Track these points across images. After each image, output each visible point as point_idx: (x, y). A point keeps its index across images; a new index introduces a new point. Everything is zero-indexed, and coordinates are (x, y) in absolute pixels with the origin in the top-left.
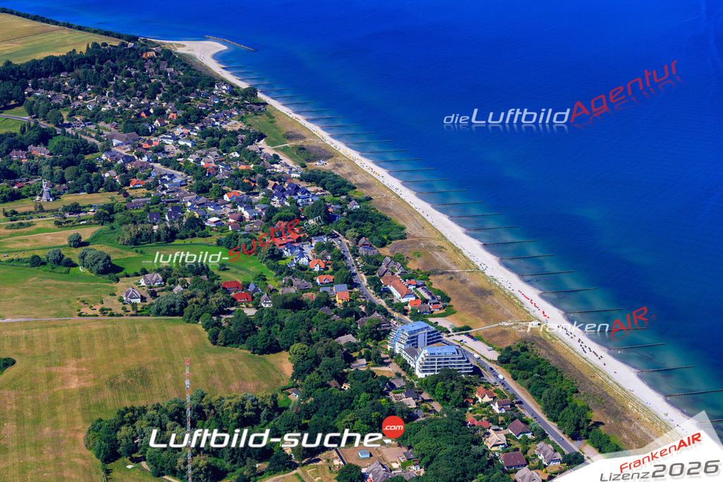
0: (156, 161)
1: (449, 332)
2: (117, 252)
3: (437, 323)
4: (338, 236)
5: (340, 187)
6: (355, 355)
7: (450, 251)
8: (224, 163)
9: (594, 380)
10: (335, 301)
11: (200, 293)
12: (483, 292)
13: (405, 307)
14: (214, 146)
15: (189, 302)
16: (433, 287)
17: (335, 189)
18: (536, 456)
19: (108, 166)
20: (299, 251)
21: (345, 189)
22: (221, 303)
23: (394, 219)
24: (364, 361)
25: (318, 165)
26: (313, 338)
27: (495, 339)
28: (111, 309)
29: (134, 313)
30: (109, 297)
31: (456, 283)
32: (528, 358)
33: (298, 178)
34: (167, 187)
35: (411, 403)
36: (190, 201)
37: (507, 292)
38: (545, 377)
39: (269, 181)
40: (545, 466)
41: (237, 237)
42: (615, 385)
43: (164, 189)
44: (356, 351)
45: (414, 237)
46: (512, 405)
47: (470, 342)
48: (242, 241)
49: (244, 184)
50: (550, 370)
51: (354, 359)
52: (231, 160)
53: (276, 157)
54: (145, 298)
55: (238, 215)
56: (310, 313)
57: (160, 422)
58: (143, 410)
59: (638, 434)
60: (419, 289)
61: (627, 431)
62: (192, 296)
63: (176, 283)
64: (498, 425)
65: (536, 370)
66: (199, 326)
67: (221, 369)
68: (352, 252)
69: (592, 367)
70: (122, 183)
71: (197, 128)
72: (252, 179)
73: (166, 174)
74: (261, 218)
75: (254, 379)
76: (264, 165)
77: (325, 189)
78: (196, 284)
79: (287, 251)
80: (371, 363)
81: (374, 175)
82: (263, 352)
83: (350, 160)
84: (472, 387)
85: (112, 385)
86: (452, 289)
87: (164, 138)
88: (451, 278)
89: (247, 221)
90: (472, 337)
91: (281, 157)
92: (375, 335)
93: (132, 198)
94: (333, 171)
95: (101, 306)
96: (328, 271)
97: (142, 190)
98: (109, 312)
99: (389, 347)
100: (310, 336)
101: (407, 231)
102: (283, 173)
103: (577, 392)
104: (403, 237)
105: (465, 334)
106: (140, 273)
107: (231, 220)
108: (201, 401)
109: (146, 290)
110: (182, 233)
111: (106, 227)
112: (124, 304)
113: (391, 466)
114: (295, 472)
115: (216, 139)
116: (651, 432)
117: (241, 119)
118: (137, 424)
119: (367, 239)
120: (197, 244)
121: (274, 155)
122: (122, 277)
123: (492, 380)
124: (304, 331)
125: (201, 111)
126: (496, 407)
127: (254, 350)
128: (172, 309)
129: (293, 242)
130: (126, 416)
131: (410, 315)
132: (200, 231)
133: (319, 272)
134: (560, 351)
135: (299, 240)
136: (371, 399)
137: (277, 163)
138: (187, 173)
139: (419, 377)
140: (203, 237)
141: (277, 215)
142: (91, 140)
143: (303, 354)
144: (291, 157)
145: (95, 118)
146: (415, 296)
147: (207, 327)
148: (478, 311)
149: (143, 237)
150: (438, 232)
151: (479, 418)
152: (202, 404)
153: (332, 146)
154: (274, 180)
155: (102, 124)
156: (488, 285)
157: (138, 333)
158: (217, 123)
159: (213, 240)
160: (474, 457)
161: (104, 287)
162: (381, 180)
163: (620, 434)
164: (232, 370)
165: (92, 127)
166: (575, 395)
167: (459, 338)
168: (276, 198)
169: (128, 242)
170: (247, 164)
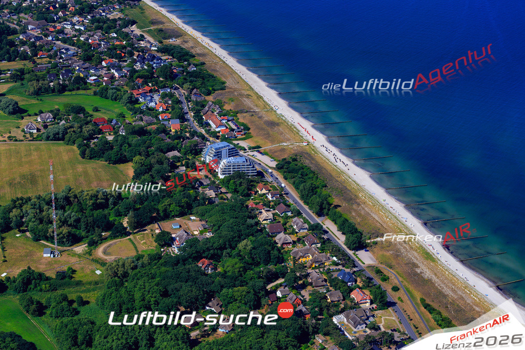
0: (58, 40)
1: (246, 150)
2: (24, 100)
3: (238, 144)
4: (179, 88)
5: (183, 55)
6: (178, 164)
7: (255, 97)
8: (105, 40)
9: (339, 179)
10: (171, 131)
11: (76, 125)
12: (272, 124)
13: (218, 134)
14: (99, 29)
15: (68, 131)
16: (239, 121)
17: (180, 57)
18: (292, 226)
19: (23, 43)
20: (150, 98)
21: (188, 57)
22: (90, 132)
23: (219, 77)
24: (184, 168)
25: (171, 41)
26: (150, 153)
27: (276, 154)
28: (16, 137)
29: (31, 139)
30: (15, 129)
31: (255, 118)
32: (297, 165)
33: (156, 50)
34: (64, 57)
35: (211, 194)
36: (78, 66)
37: (289, 123)
38: (306, 177)
39: (135, 52)
40: (297, 233)
41: (107, 89)
42: (353, 182)
43: (61, 58)
44: (179, 161)
45: (231, 88)
46: (281, 195)
47: (259, 156)
48: (110, 91)
49: (116, 54)
50: (310, 173)
51: (177, 167)
52: (110, 39)
53: (142, 36)
54: (40, 130)
55: (111, 75)
56: (151, 137)
57: (40, 206)
58: (29, 199)
59: (363, 213)
60: (230, 123)
61: (355, 211)
62: (71, 127)
63: (62, 119)
64: (269, 207)
65: (300, 173)
66: (75, 147)
67: (86, 173)
68: (186, 98)
69: (339, 171)
70: (32, 54)
71: (89, 17)
72: (124, 51)
73: (63, 48)
74: (126, 77)
75: (107, 180)
76: (132, 42)
77: (173, 57)
78: (75, 119)
79: (141, 98)
80: (189, 169)
81: (210, 48)
82: (115, 163)
83: (194, 38)
84: (255, 184)
85: (11, 184)
86: (252, 122)
87: (65, 24)
88: (252, 115)
89: (117, 79)
90: (261, 153)
91: (146, 36)
92: (194, 151)
93: (38, 64)
94: (181, 45)
95: (10, 135)
96: (169, 111)
97: (46, 59)
98: (14, 138)
99: (202, 159)
100: (148, 152)
101: (226, 85)
102: (146, 47)
103: (326, 186)
104: (223, 89)
105: (257, 151)
106: (38, 114)
107: (105, 79)
108: (69, 193)
109: (41, 125)
110: (70, 87)
111: (18, 84)
112: (25, 133)
113: (193, 233)
114: (129, 237)
115: (101, 24)
116: (372, 211)
117: (121, 11)
118: (24, 208)
119: (198, 90)
120: (80, 94)
121: (141, 35)
122: (26, 116)
123: (270, 179)
124: (144, 148)
125: (93, 5)
126: (269, 197)
127: (109, 161)
128: (57, 136)
129: (147, 92)
130: (17, 203)
131: (221, 139)
132: (83, 86)
133: (162, 112)
134: (320, 161)
135: (151, 91)
136: (184, 191)
137: (143, 41)
138: (79, 47)
139: (220, 178)
140: (85, 90)
141: (137, 74)
142: (12, 26)
143: (141, 163)
144: (153, 36)
145: (17, 11)
146: (226, 126)
147: (79, 147)
148: (268, 136)
149: (43, 90)
150: (248, 85)
151: (257, 204)
152: (69, 195)
153: (183, 29)
154: (138, 51)
155: (22, 15)
156: (277, 119)
157: (32, 152)
158: (103, 14)
159: (91, 92)
160: (248, 226)
161: (13, 123)
162: (214, 51)
163: (351, 213)
164: (93, 174)
165: (15, 17)
166: (324, 188)
167: (251, 153)
168: (138, 64)
169: (32, 93)
170: (121, 41)
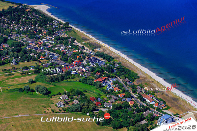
0: (45, 49)
1: (172, 116)
3: (166, 112)
4: (117, 77)
5: (109, 58)
6: (148, 128)
7: (156, 83)
8: (67, 49)
10: (129, 104)
12: (175, 99)
13: (153, 106)
14: (62, 43)
16: (158, 97)
19: (30, 51)
20: (107, 84)
23: (132, 70)
25: (97, 50)
28: (55, 110)
29: (63, 111)
30: (52, 105)
31: (165, 96)
33: (94, 55)
36: (63, 65)
37: (182, 99)
39: (86, 56)
43: (52, 60)
45: (142, 77)
52: (69, 48)
53: (83, 47)
55: (81, 70)
60: (154, 98)
63: (73, 98)
68: (125, 84)
70: (37, 57)
71: (53, 36)
73: (51, 54)
74: (88, 70)
77: (104, 59)
79: (103, 84)
83: (107, 48)
86: (165, 98)
87: (44, 40)
88: (162, 94)
89: (85, 72)
90: (180, 117)
91: (85, 47)
93: (43, 63)
94: (104, 52)
97: (45, 60)
99: (158, 124)
101: (139, 75)
102: (88, 53)
104: (138, 78)
105: (178, 117)
106: (58, 94)
107: (79, 72)
109: (64, 101)
110: (65, 77)
111: (39, 75)
115: (62, 41)
117: (66, 33)
120: (72, 81)
122: (52, 96)
125: (52, 30)
131: (156, 109)
132: (71, 76)
133: (118, 92)
135: (105, 79)
137: (84, 49)
138: (57, 53)
140: (73, 78)
142: (21, 41)
144: (87, 47)
145: (19, 33)
146: (155, 101)
148: (178, 107)
155: (22, 35)
156: (175, 96)
158: (59, 35)
159: (77, 80)
161: (49, 100)
162: (120, 55)
165: (19, 36)
168: (90, 63)
169: (49, 81)
170: (75, 50)
